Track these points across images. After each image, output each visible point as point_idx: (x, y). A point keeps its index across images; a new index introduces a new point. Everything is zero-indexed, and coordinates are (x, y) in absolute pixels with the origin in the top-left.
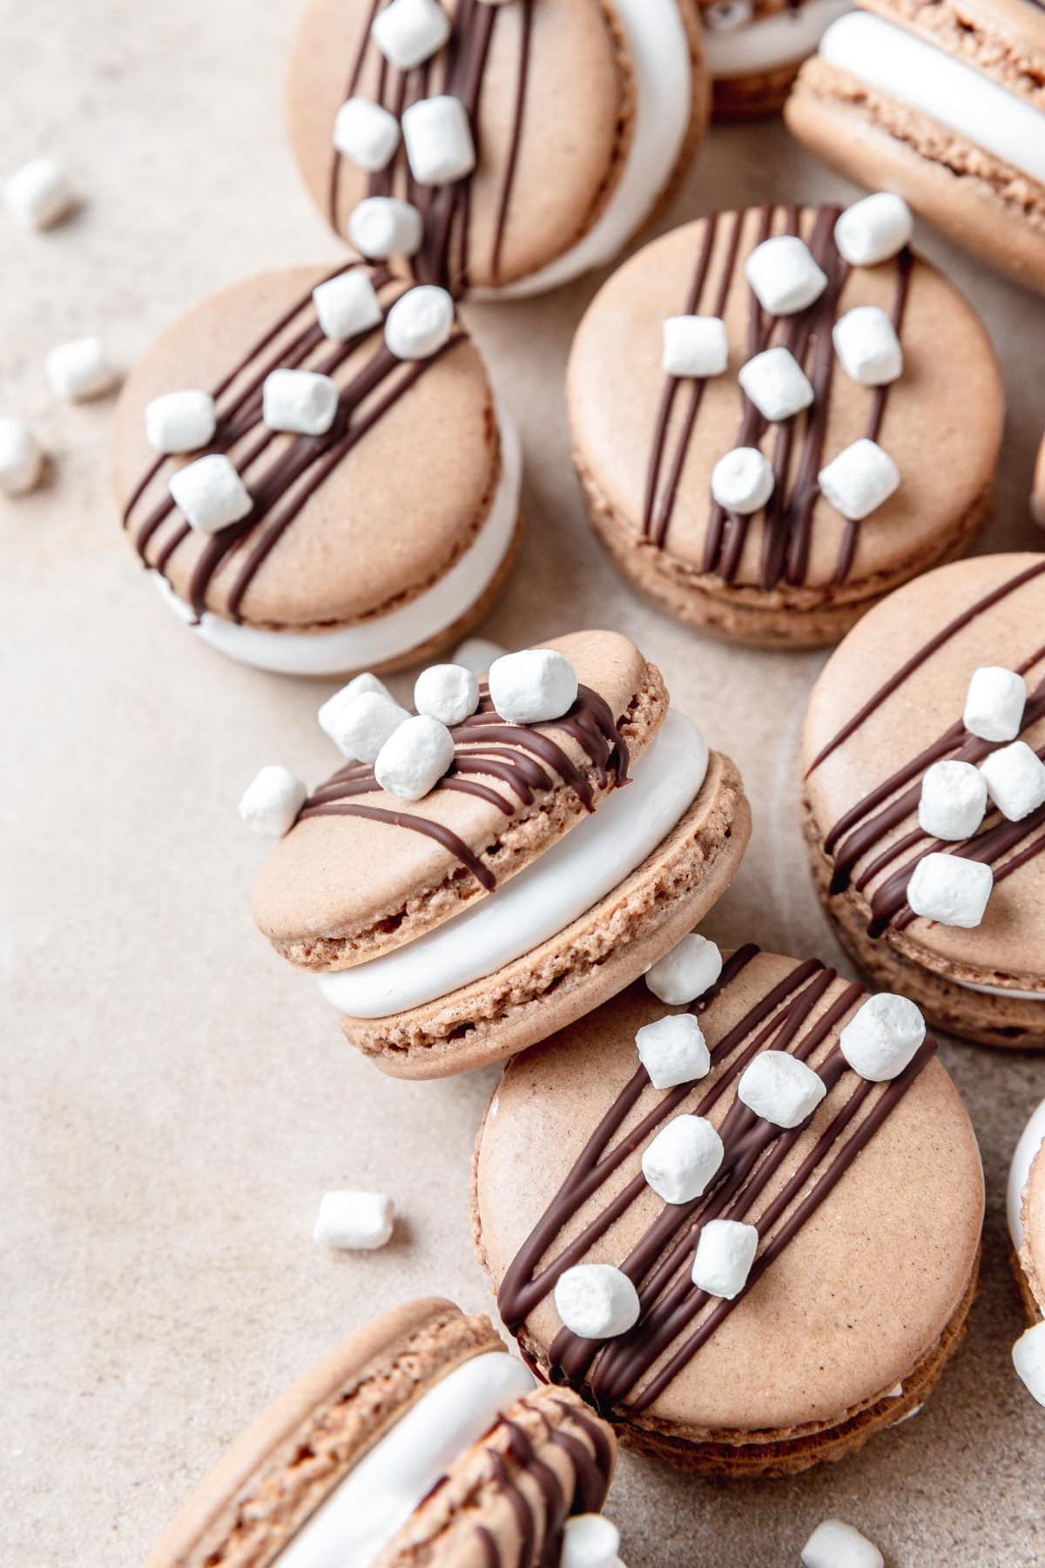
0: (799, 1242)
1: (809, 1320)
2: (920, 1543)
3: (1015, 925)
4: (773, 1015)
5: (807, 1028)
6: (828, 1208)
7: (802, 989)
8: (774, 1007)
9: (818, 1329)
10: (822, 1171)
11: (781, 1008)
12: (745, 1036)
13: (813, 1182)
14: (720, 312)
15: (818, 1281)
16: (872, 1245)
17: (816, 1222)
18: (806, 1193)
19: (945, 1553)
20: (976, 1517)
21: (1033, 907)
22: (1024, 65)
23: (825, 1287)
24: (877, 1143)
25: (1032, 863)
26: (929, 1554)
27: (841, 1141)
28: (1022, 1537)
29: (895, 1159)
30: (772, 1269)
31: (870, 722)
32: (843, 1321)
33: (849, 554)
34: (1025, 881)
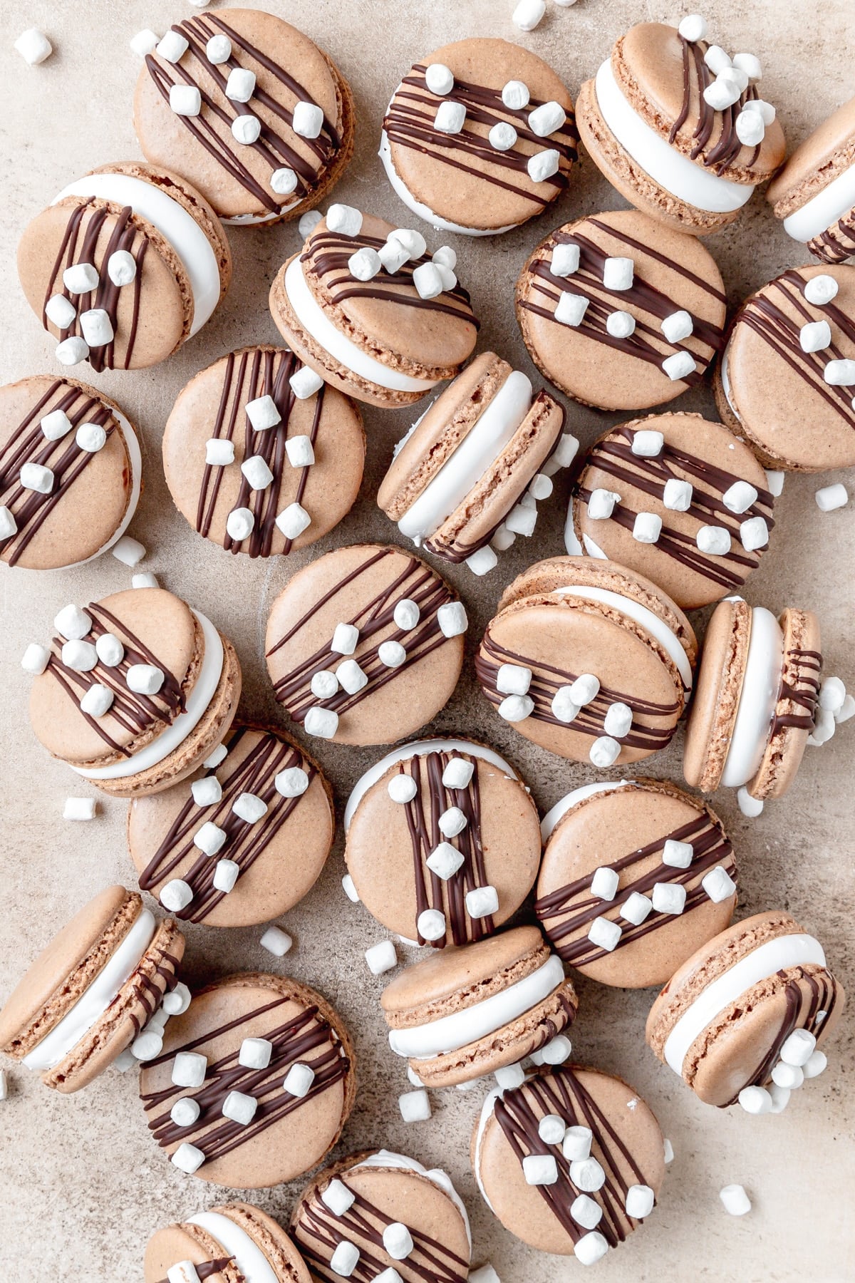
0: (256, 863)
1: (259, 892)
2: (307, 931)
3: (349, 730)
4: (249, 767)
5: (262, 773)
6: (268, 849)
7: (261, 754)
8: (249, 764)
9: (262, 895)
10: (266, 834)
11: (252, 764)
12: (237, 778)
13: (262, 839)
14: (230, 438)
15: (263, 878)
16: (285, 862)
17: (263, 855)
18: (259, 844)
19: (317, 935)
20: (329, 921)
21: (357, 723)
22: (373, 346)
23: (266, 880)
24: (289, 821)
25: (357, 705)
26: (311, 935)
27: (274, 822)
28: (347, 928)
29: (295, 827)
30: (245, 874)
31: (293, 638)
32: (272, 891)
33: (289, 547)
34: (354, 713)
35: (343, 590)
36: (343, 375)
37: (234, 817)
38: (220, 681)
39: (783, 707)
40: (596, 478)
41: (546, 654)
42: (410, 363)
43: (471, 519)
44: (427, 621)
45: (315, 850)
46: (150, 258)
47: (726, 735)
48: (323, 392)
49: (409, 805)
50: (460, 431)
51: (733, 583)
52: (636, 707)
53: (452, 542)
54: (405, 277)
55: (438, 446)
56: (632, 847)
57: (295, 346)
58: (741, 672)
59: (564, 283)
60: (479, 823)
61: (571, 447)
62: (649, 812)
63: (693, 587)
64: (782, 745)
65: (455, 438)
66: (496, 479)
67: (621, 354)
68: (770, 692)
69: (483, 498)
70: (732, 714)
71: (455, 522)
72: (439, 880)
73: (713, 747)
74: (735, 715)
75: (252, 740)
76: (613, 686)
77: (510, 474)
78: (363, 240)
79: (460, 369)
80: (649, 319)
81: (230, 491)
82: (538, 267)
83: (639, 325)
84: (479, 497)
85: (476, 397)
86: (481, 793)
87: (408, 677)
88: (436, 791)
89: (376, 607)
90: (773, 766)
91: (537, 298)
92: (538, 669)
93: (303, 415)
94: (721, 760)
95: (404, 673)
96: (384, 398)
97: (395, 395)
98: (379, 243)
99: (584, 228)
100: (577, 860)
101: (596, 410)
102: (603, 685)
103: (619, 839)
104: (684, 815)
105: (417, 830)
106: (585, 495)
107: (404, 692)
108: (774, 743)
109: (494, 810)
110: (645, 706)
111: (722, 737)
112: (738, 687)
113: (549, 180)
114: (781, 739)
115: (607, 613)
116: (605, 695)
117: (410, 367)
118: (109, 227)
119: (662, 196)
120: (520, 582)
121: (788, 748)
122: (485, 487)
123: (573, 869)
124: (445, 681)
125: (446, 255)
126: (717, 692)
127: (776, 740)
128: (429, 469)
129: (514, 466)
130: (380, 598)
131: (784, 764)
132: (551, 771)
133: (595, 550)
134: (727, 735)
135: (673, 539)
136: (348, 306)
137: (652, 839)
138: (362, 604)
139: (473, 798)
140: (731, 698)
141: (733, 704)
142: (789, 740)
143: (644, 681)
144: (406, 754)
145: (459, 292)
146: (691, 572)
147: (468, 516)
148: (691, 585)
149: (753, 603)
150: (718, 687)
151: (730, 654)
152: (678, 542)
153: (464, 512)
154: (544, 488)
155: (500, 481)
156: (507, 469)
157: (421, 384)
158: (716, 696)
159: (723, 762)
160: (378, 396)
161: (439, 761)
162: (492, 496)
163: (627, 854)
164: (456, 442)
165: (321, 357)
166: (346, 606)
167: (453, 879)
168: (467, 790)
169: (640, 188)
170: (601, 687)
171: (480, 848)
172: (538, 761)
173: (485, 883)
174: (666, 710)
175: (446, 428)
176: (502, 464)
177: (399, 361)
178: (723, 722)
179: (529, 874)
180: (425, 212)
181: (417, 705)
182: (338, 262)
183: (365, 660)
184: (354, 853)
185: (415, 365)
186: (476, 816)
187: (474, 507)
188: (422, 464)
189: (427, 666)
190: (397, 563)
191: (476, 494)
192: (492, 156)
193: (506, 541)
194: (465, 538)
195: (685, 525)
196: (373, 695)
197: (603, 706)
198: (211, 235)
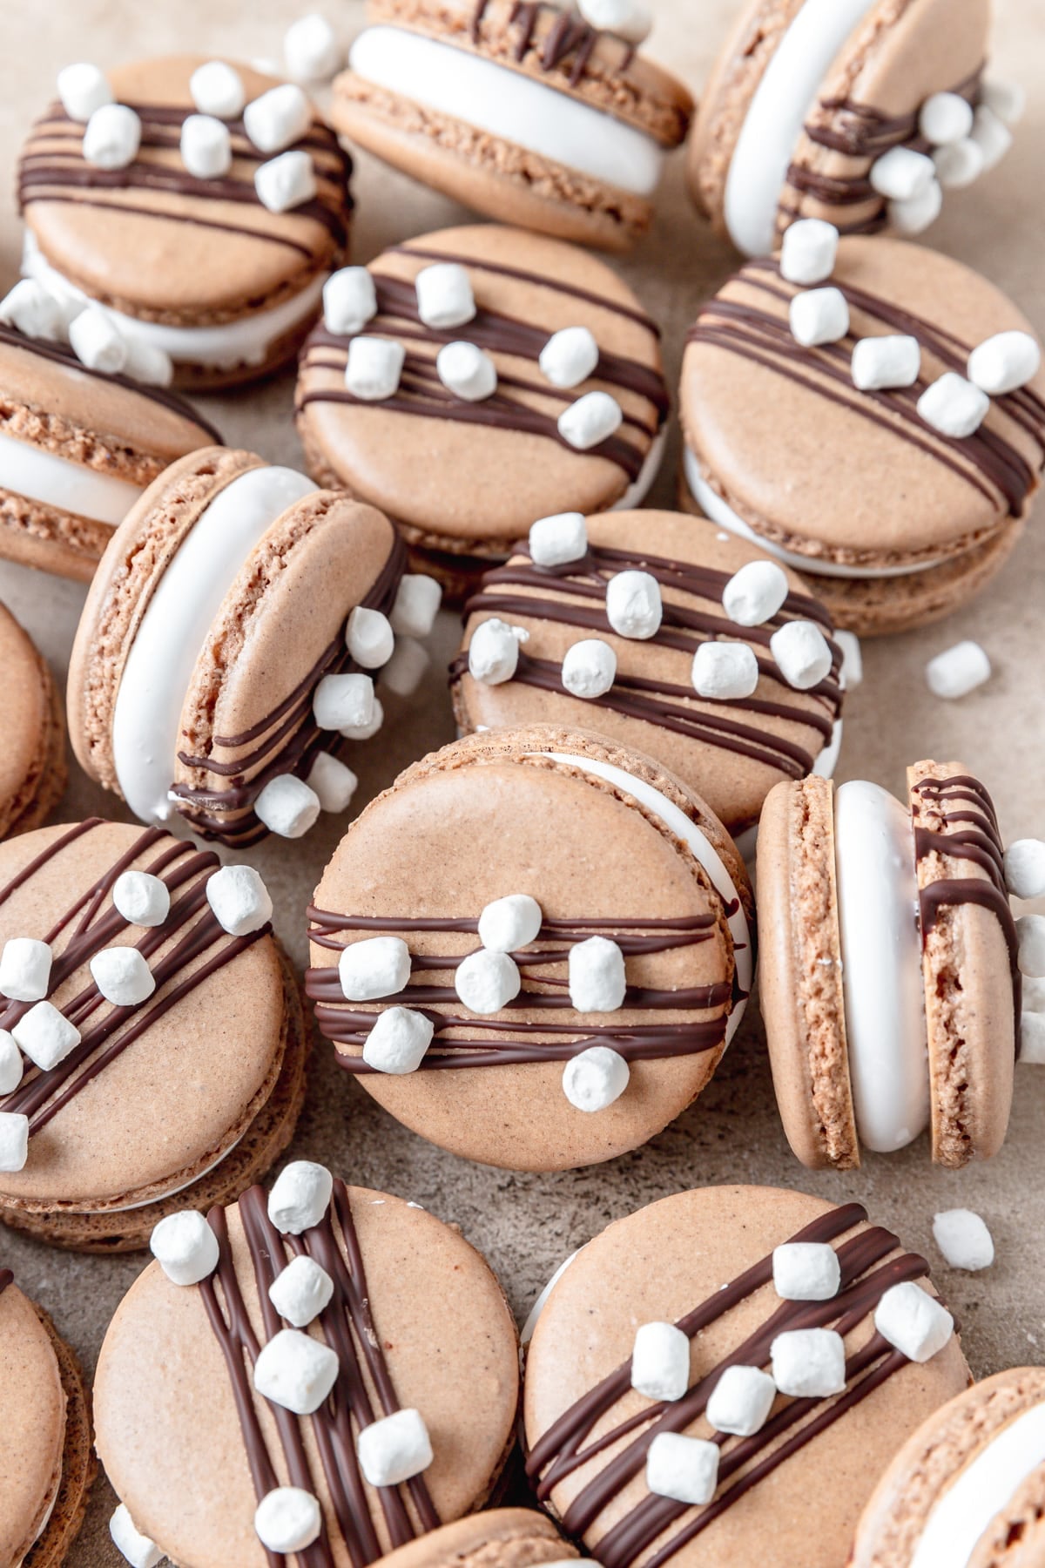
3: (62, 1160)
21: (76, 1141)
25: (72, 1101)
34: (68, 1120)
35: (17, 894)
39: (929, 871)
41: (424, 889)
42: (66, 427)
43: (228, 670)
44: (194, 921)
45: (21, 1430)
47: (827, 951)
49: (207, 1284)
50: (178, 513)
52: (628, 942)
53: (208, 747)
55: (140, 548)
58: (825, 834)
60: (365, 1293)
63: (711, 773)
64: (948, 947)
65: (168, 526)
66: (258, 582)
67: (482, 432)
68: (897, 861)
69: (240, 617)
70: (828, 908)
71: (198, 685)
72: (294, 1418)
73: (807, 987)
74: (834, 911)
76: (567, 909)
77: (283, 566)
83: (503, 380)
84: (232, 615)
85: (204, 472)
86: (361, 1236)
87: (168, 1029)
88: (262, 1244)
89: (85, 910)
90: (945, 1005)
92: (419, 937)
94: (833, 1015)
95: (158, 1024)
96: (44, 533)
97: (63, 524)
100: (594, 1339)
102: (550, 914)
103: (675, 1277)
104: (805, 1208)
105: (233, 1333)
107: (164, 1061)
108: (931, 948)
110: (644, 933)
111: (819, 956)
112: (826, 857)
113: (299, 209)
114: (943, 933)
115: (520, 760)
116: (555, 929)
117: (68, 434)
119: (483, 142)
121: (962, 952)
122: (239, 595)
123: (589, 1359)
124: (248, 1029)
126: (787, 877)
127: (934, 939)
128: (129, 592)
129: (289, 553)
130: (91, 895)
131: (968, 998)
132: (539, 1266)
134: (829, 952)
135: (648, 695)
137: (746, 1262)
138: (57, 911)
139: (344, 1249)
140: (817, 875)
141: (823, 884)
142: (961, 934)
146: (700, 747)
147: (221, 664)
148: (706, 770)
150: (787, 868)
151: (797, 814)
152: (659, 697)
153: (209, 656)
155: (268, 582)
156: (276, 559)
158: (787, 886)
159: (840, 1023)
160: (32, 529)
162: (257, 611)
163: (698, 1303)
164: (172, 532)
166: (27, 920)
167: (325, 1414)
168: (325, 1227)
170: (545, 921)
171: (372, 1341)
172: (509, 1250)
173: (396, 1406)
174: (691, 931)
175: (150, 516)
176: (264, 552)
177: (45, 424)
178: (815, 923)
179: (494, 1386)
181: (197, 1084)
183: (75, 1012)
185: (78, 432)
186: (356, 1280)
187: (228, 643)
188: (113, 589)
189: (206, 1005)
190: (120, 833)
191: (226, 612)
196: (101, 1076)
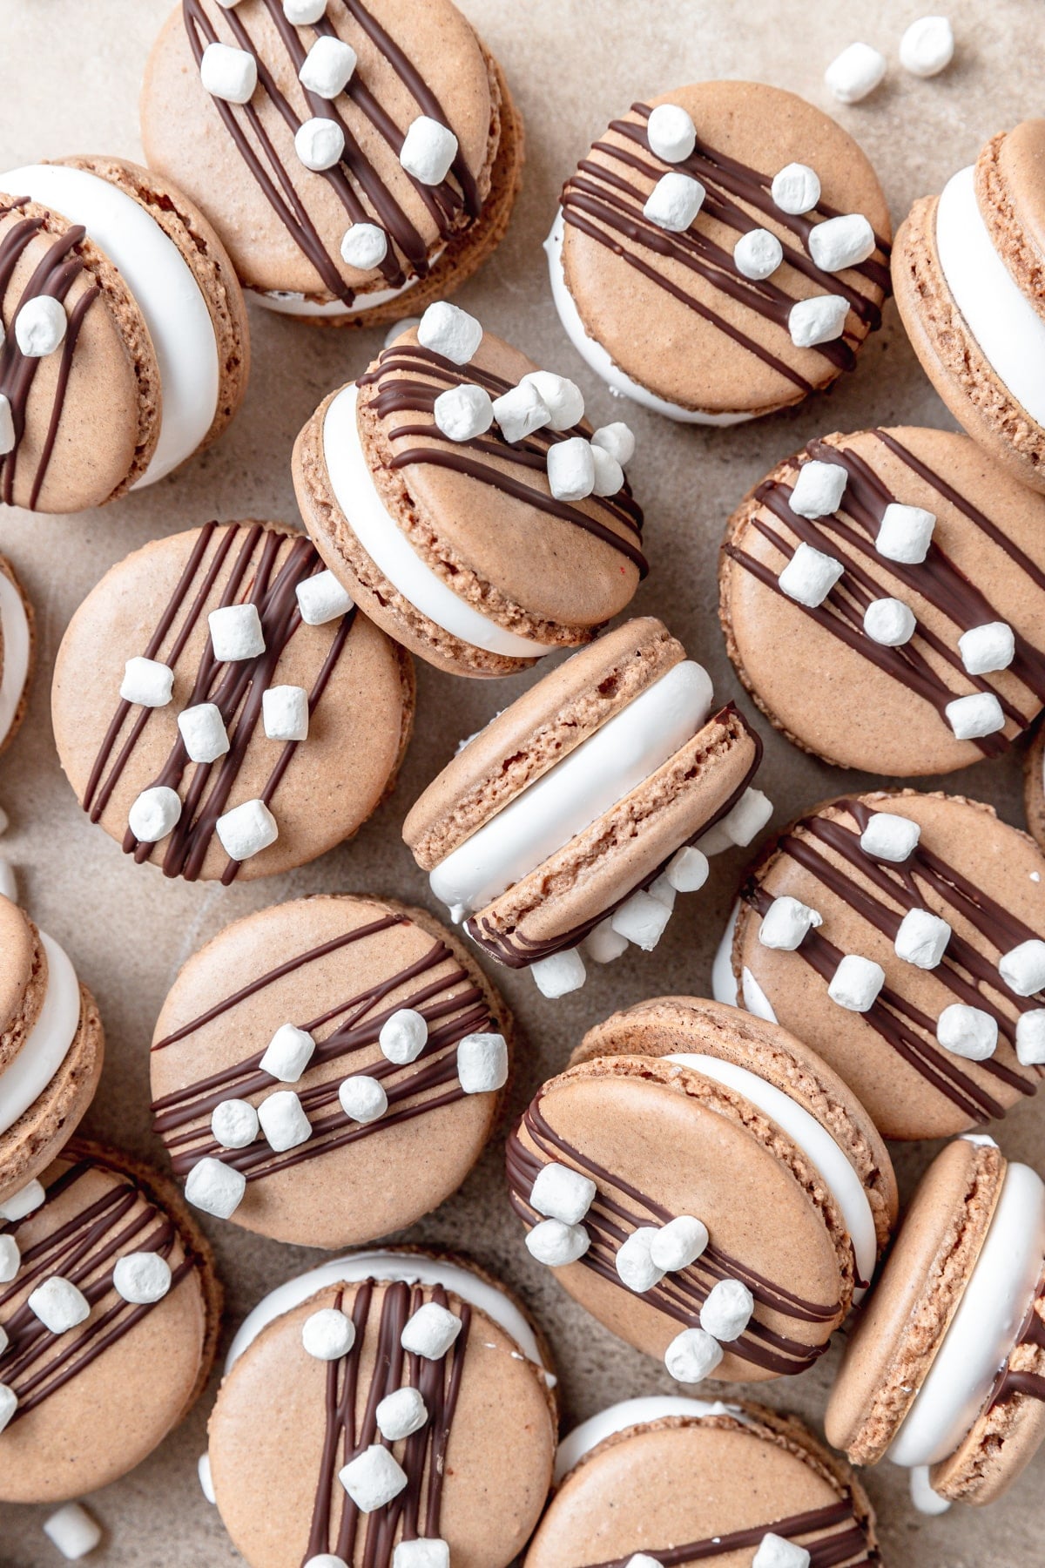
0: (51, 1400)
1: (46, 1451)
2: (131, 1524)
3: (262, 1211)
4: (77, 1233)
5: (97, 1249)
6: (77, 1382)
7: (104, 1214)
8: (78, 1227)
9: (50, 1458)
10: (80, 1355)
11: (84, 1228)
12: (52, 1246)
13: (71, 1362)
14: (172, 664)
15: (57, 1430)
16: (100, 1411)
17: (66, 1390)
18: (64, 1369)
19: (145, 1534)
20: (171, 1517)
21: (278, 1202)
22: (443, 557)
23: (61, 1434)
24: (124, 1342)
25: (286, 1171)
26: (135, 1532)
27: (98, 1337)
28: (198, 1535)
29: (133, 1354)
30: (28, 1416)
31: (202, 1030)
32: (68, 1455)
33: (233, 872)
34: (277, 1183)
35: (306, 967)
36: (384, 597)
37: (29, 1315)
38: (56, 1075)
39: (1023, 1357)
40: (789, 874)
41: (627, 1162)
42: (502, 601)
43: (550, 898)
44: (439, 1055)
45: (158, 1400)
46: (95, 322)
47: (912, 1382)
48: (349, 621)
49: (335, 1364)
50: (565, 739)
51: (984, 1111)
52: (761, 1294)
53: (511, 930)
54: (533, 453)
55: (519, 757)
56: (704, 1529)
57: (317, 531)
58: (963, 1276)
59: (807, 529)
60: (449, 1426)
61: (757, 812)
62: (750, 1475)
63: (915, 1102)
64: (1006, 1424)
65: (551, 750)
66: (608, 838)
67: (878, 673)
68: (1007, 1325)
69: (578, 865)
70: (931, 1347)
71: (521, 897)
72: (356, 1512)
73: (883, 1396)
74: (935, 1351)
75: (96, 1187)
76: (732, 1248)
77: (635, 835)
78: (472, 373)
79: (593, 633)
80: (941, 624)
81: (152, 755)
82: (771, 494)
83: (921, 631)
84: (572, 862)
85: (607, 688)
86: (466, 1373)
87: (383, 1143)
88: (388, 1351)
89: (356, 1010)
90: (982, 1455)
91: (757, 546)
92: (608, 1185)
93: (307, 652)
94: (892, 1423)
95: (378, 1135)
96: (449, 655)
97: (469, 652)
98: (498, 386)
99: (865, 445)
100: (604, 1528)
101: (817, 760)
102: (714, 1243)
103: (686, 1510)
104: (812, 1495)
105: (339, 1412)
106: (763, 901)
107: (370, 1167)
108: (993, 1416)
109: (481, 1408)
110: (779, 1297)
111: (904, 1384)
112: (952, 1301)
113: (821, 348)
114: (1007, 1412)
115: (749, 1119)
116: (712, 1259)
117: (501, 608)
118: (37, 252)
119: (1011, 414)
120: (616, 1025)
121: (1016, 1431)
122: (585, 847)
123: (594, 1541)
124: (447, 1164)
125: (616, 438)
126: (914, 1301)
127: (999, 1412)
128: (495, 793)
129: (644, 823)
130: (366, 997)
131: (1003, 1457)
132: (604, 1352)
133: (759, 1002)
134: (914, 1382)
135: (896, 1013)
136: (417, 478)
137: (743, 1523)
138: (333, 999)
139: (449, 1378)
140: (935, 1320)
141: (936, 1331)
142: (1022, 1418)
143: (787, 1254)
144: (355, 1272)
145: (625, 503)
146: (916, 1076)
147: (546, 891)
148: (913, 1098)
149: (1011, 1153)
150: (917, 1293)
151: (950, 1240)
152: (904, 1019)
153: (539, 882)
154: (692, 873)
155: (615, 843)
156: (631, 824)
157: (517, 645)
158: (910, 1309)
159: (895, 1427)
160: (439, 648)
161: (406, 1298)
162: (595, 866)
163: (693, 1539)
164: (553, 757)
165: (354, 555)
166: (305, 996)
167: (381, 1513)
168: (441, 1364)
169: (975, 392)
170: (709, 1245)
171: (439, 1468)
172: (585, 1330)
173: (435, 1532)
174: (817, 1314)
175: (541, 729)
176: (623, 814)
177: (484, 593)
178: (910, 1357)
179: (515, 1531)
180: (599, 358)
181: (389, 1195)
182: (421, 400)
183: (312, 1100)
184: (223, 1423)
185: (512, 608)
186: (447, 1410)
187: (559, 879)
188: (484, 781)
189: (422, 1133)
190: (412, 942)
191: (567, 856)
192: (732, 284)
193: (608, 949)
194: (534, 927)
195: (922, 995)
196: (316, 1160)
197: (707, 1278)
198: (219, 311)
